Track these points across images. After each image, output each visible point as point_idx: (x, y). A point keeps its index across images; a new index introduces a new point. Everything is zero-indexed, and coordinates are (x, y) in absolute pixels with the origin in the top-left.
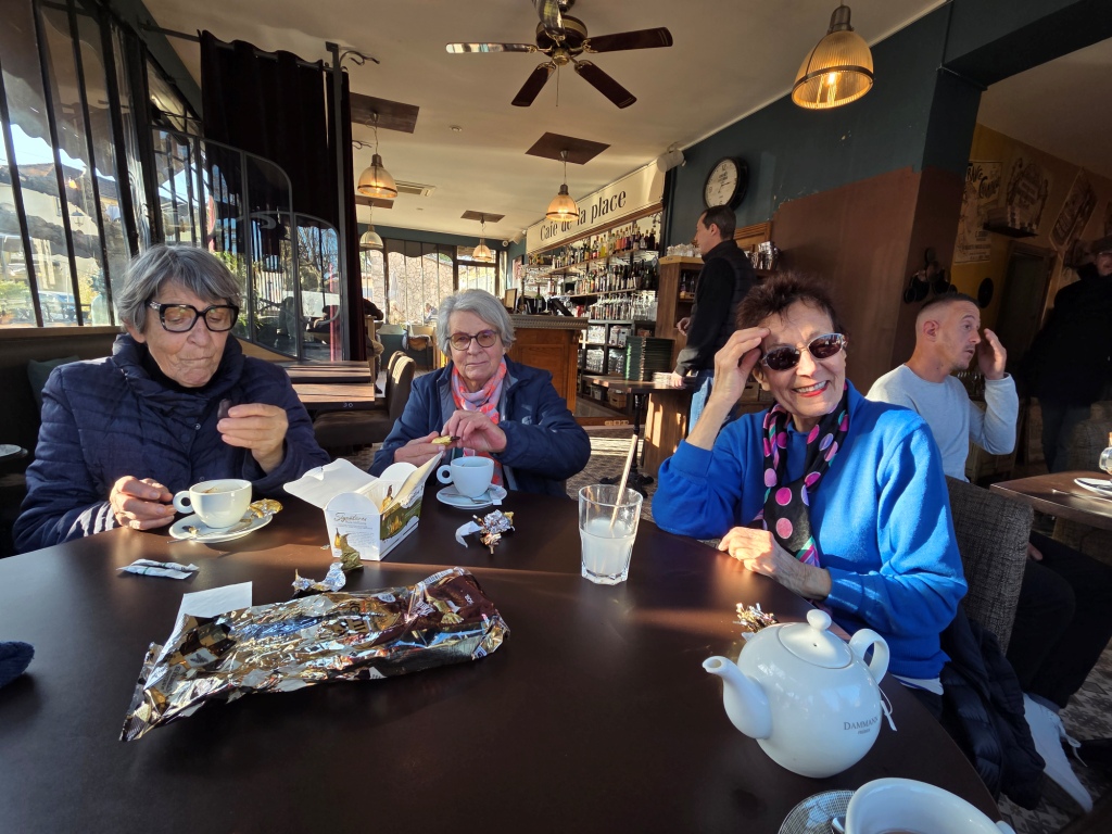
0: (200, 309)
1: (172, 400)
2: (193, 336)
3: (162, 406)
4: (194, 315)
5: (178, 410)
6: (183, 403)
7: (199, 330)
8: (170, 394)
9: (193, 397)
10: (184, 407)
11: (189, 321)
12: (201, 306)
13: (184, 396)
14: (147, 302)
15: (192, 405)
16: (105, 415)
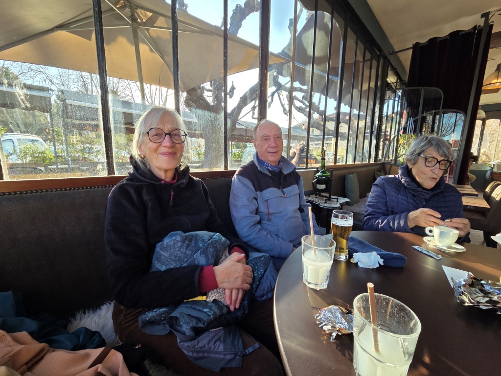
0: (439, 160)
1: (420, 192)
2: (434, 169)
3: (414, 193)
4: (436, 162)
5: (420, 196)
6: (423, 194)
7: (437, 168)
8: (420, 189)
9: (428, 192)
10: (423, 195)
11: (433, 163)
12: (440, 159)
13: (425, 191)
14: (419, 154)
15: (426, 195)
16: (396, 193)
